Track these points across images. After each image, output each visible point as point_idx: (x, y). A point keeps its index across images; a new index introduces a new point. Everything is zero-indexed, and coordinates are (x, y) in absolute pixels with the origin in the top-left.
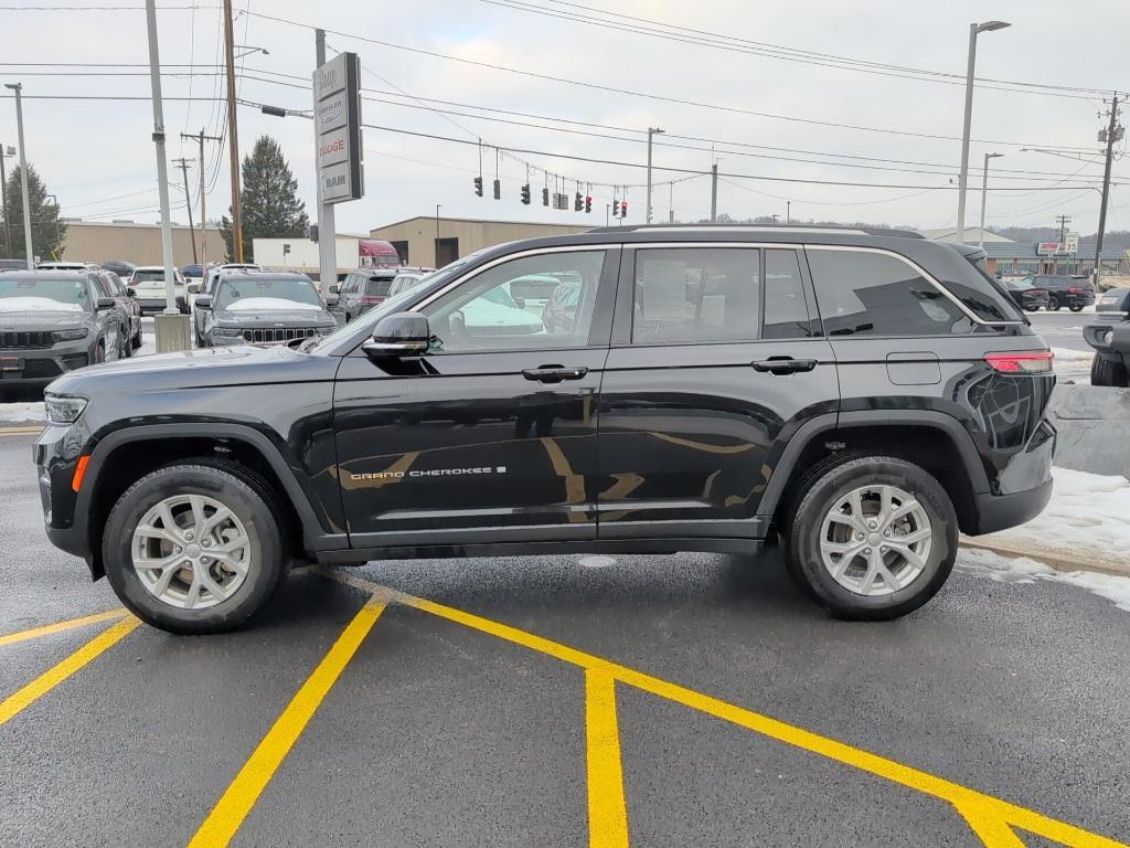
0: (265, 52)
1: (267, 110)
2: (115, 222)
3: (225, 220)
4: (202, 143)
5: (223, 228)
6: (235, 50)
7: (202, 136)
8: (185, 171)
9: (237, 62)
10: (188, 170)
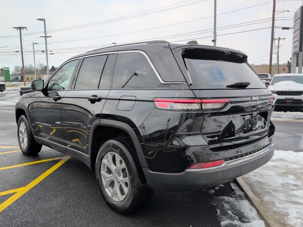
0: (288, 11)
1: (283, 28)
2: (262, 64)
3: (288, 62)
4: (279, 41)
5: (288, 64)
6: (275, 13)
7: (279, 39)
8: (278, 49)
9: (275, 16)
10: (279, 49)
